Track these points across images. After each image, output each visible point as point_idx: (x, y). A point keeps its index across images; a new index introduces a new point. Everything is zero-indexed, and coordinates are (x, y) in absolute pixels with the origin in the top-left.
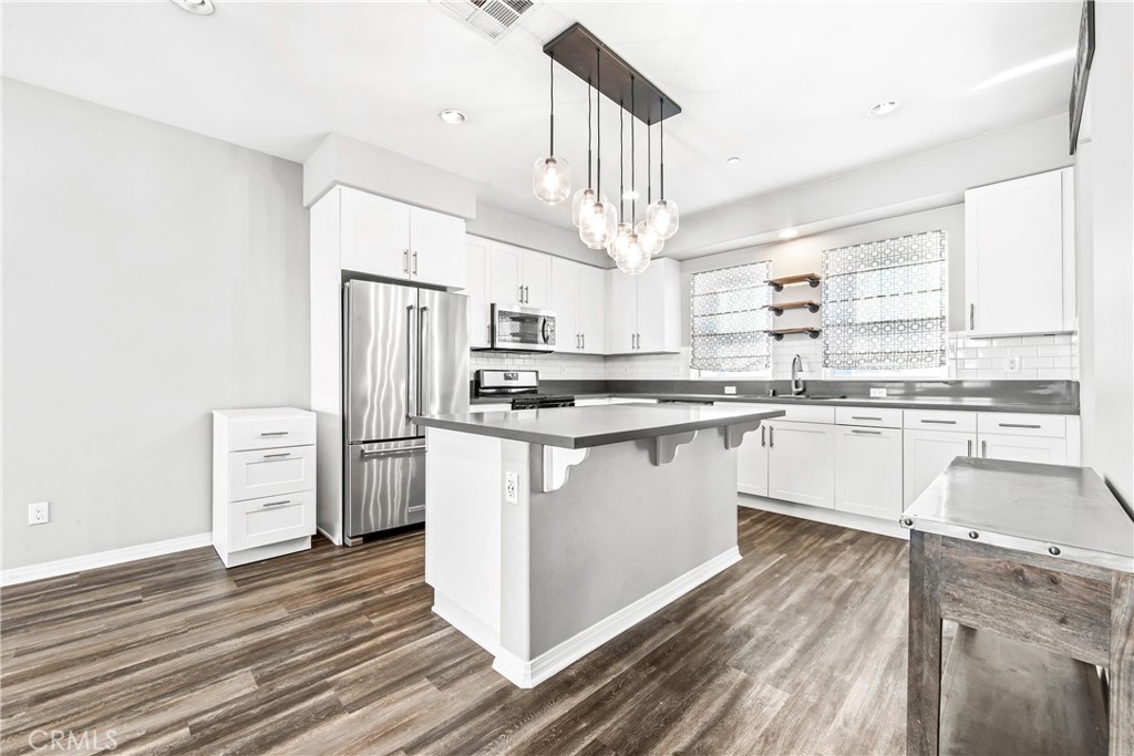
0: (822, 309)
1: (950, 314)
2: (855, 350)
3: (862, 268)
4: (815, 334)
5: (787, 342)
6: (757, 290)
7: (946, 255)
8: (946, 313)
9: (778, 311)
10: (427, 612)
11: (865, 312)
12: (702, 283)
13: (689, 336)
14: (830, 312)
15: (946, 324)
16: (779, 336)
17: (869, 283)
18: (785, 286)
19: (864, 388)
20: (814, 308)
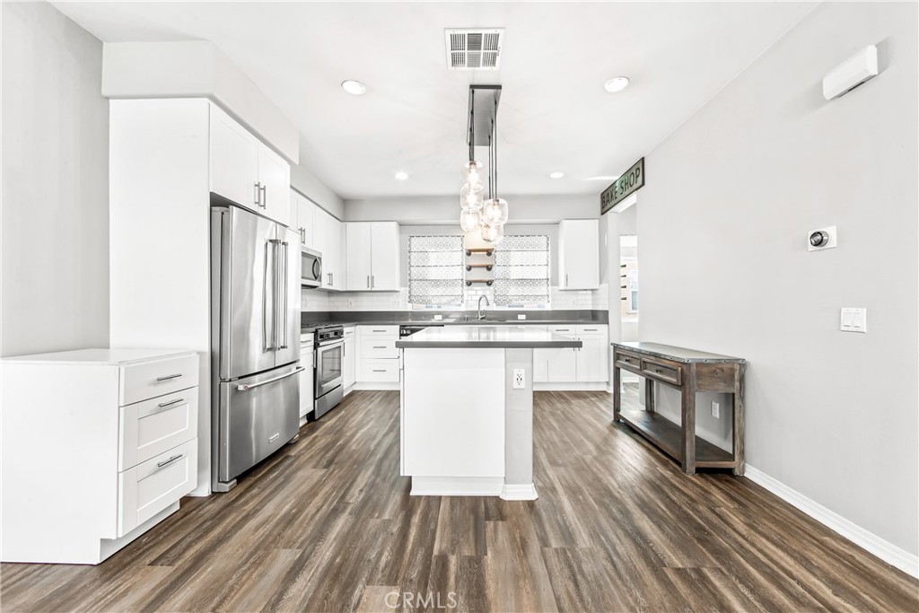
0: (493, 269)
1: (552, 277)
2: (510, 294)
3: (513, 249)
4: (489, 283)
5: (474, 286)
6: (455, 254)
7: (549, 248)
8: (549, 277)
9: (469, 269)
10: (409, 503)
11: (515, 273)
12: (417, 243)
13: (409, 281)
14: (497, 271)
15: (549, 283)
16: (469, 284)
17: (516, 257)
18: (473, 253)
19: (514, 315)
20: (489, 268)
